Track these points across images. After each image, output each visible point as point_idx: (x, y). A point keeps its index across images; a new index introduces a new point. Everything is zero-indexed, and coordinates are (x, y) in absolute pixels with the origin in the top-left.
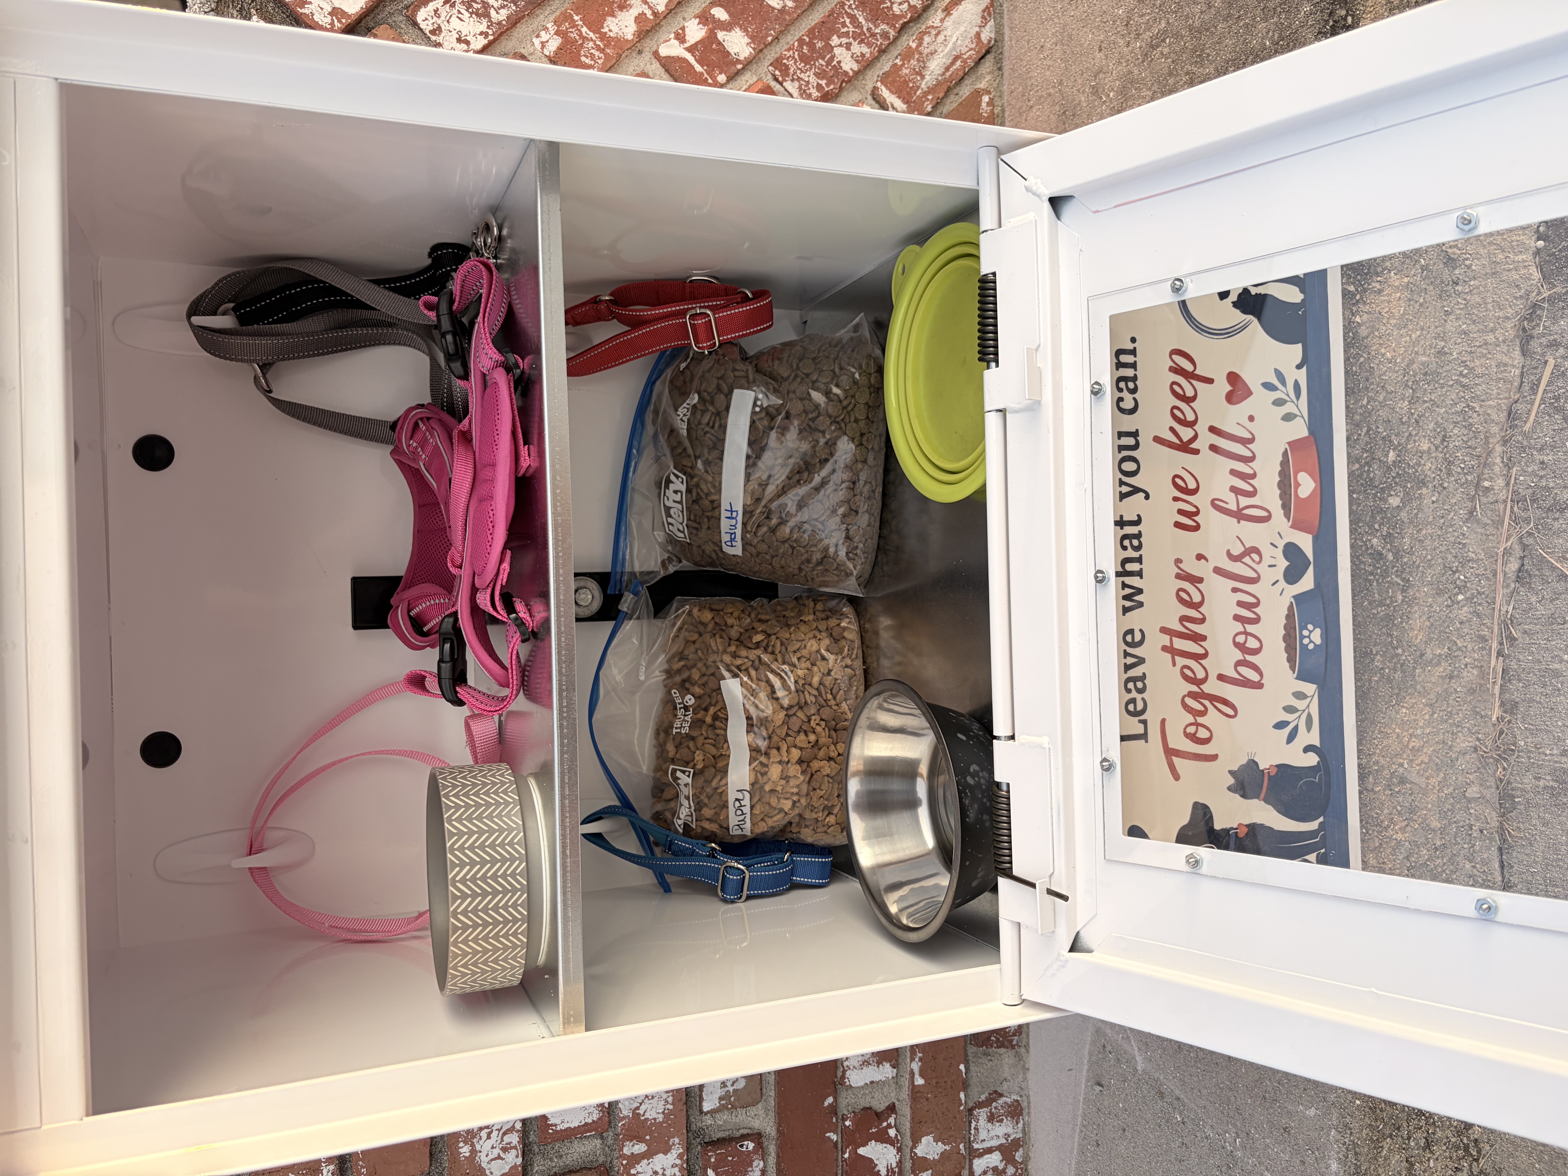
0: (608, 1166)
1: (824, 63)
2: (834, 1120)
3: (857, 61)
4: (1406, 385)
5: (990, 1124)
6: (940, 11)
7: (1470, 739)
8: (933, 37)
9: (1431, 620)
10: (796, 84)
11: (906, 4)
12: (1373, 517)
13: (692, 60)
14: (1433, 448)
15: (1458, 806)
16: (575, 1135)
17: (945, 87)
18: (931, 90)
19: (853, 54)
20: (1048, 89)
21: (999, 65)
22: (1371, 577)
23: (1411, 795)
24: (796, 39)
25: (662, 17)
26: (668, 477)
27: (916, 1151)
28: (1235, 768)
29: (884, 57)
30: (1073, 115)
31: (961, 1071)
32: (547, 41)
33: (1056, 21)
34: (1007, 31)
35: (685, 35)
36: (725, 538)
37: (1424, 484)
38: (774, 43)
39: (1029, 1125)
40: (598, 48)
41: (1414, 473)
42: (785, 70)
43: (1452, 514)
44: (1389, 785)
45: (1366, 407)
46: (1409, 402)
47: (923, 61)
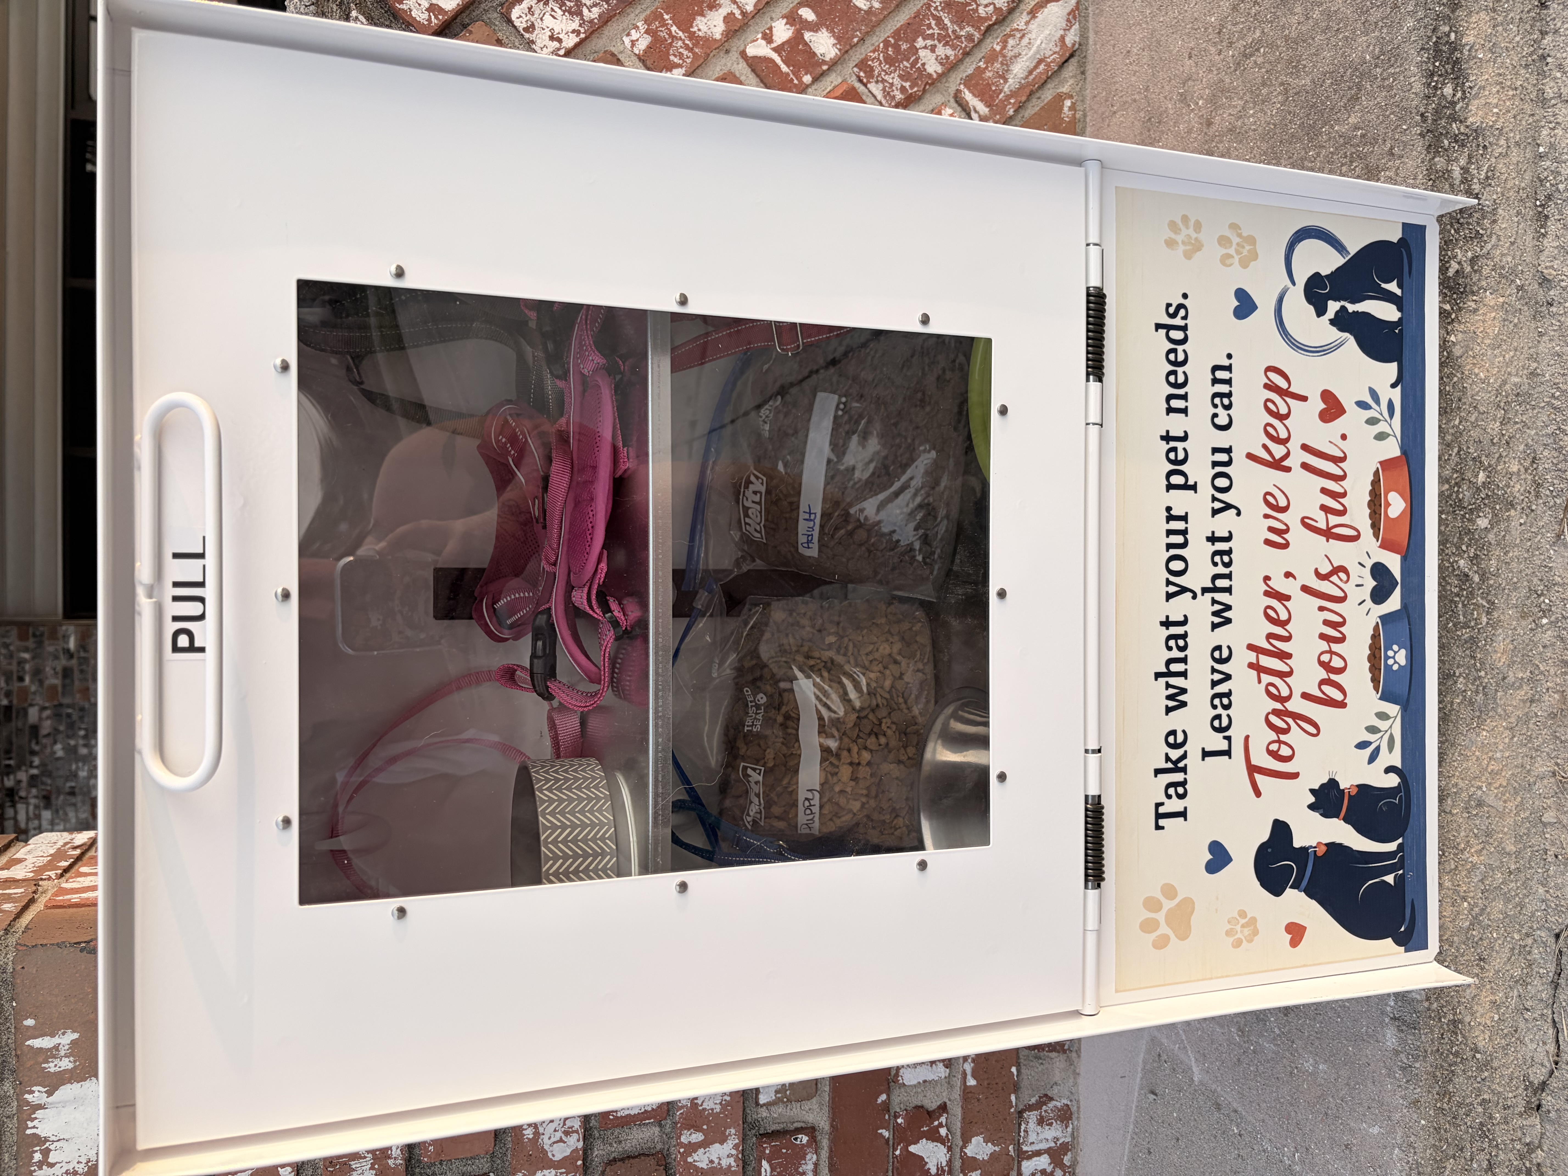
0: (665, 1153)
1: (908, 65)
2: (887, 1117)
3: (941, 64)
4: (1498, 405)
5: (1039, 1127)
6: (1025, 13)
7: (1548, 764)
8: (1017, 40)
9: (1515, 643)
10: (881, 86)
11: (992, 6)
12: (1461, 538)
13: (778, 60)
14: (1522, 469)
15: (1534, 830)
16: (634, 1122)
17: (1027, 91)
18: (1013, 94)
19: (937, 56)
20: (1133, 95)
21: (1082, 69)
22: (1457, 599)
23: (1487, 818)
24: (881, 40)
25: (750, 17)
26: (749, 477)
27: (966, 1151)
28: (1316, 787)
29: (967, 60)
30: (1159, 122)
31: (1012, 1073)
32: (637, 40)
33: (1144, 26)
34: (1091, 35)
35: (772, 36)
36: (802, 539)
37: (1512, 505)
38: (859, 45)
39: (1078, 1129)
40: (687, 47)
41: (1503, 495)
42: (870, 72)
43: (1539, 537)
44: (1467, 808)
45: (1458, 427)
46: (1501, 423)
47: (1007, 65)
